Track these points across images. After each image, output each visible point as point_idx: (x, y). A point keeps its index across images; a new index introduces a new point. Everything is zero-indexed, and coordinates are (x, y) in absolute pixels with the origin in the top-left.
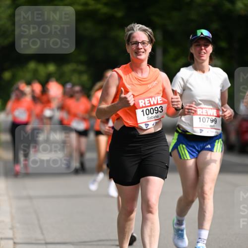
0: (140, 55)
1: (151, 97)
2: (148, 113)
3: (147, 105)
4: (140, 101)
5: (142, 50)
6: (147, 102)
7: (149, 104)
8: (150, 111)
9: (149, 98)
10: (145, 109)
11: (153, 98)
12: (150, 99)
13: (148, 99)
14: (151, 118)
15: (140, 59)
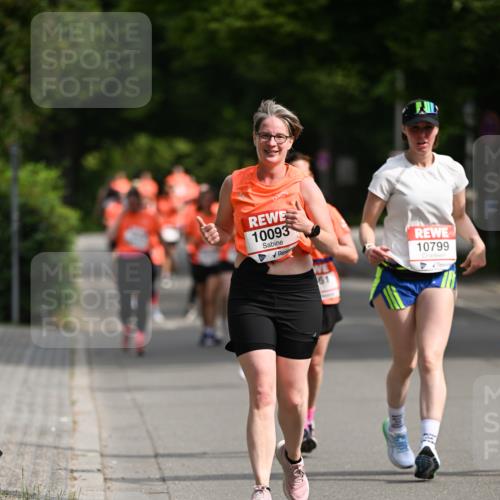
0: (272, 156)
1: (269, 212)
2: (264, 237)
3: (261, 224)
4: (250, 219)
5: (276, 149)
6: (260, 220)
7: (265, 224)
8: (267, 235)
9: (264, 213)
10: (258, 232)
11: (272, 214)
12: (267, 215)
13: (263, 215)
14: (270, 245)
15: (269, 162)
